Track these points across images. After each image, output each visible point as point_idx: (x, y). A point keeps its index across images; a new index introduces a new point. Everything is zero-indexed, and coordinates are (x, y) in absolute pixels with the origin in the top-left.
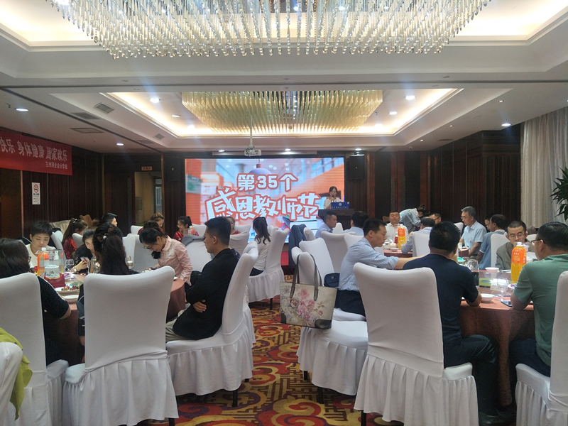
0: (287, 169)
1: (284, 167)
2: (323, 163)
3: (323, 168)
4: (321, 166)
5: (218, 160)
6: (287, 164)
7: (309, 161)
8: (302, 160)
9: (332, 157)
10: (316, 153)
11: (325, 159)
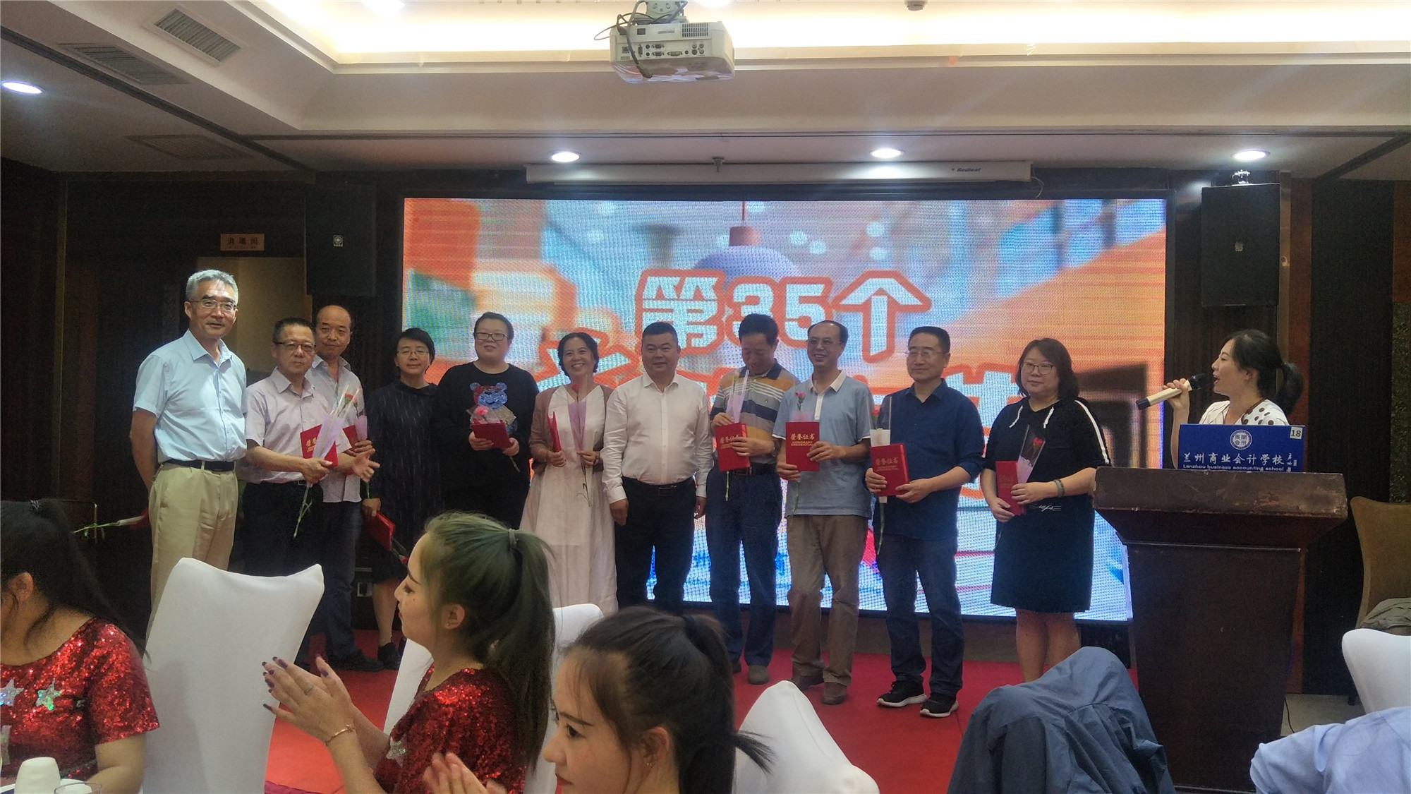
0: (878, 253)
1: (861, 243)
2: (1056, 227)
3: (1060, 248)
4: (1048, 238)
5: (555, 207)
6: (876, 229)
7: (986, 213)
8: (954, 209)
9: (1107, 195)
10: (1025, 175)
11: (1070, 205)
